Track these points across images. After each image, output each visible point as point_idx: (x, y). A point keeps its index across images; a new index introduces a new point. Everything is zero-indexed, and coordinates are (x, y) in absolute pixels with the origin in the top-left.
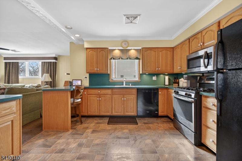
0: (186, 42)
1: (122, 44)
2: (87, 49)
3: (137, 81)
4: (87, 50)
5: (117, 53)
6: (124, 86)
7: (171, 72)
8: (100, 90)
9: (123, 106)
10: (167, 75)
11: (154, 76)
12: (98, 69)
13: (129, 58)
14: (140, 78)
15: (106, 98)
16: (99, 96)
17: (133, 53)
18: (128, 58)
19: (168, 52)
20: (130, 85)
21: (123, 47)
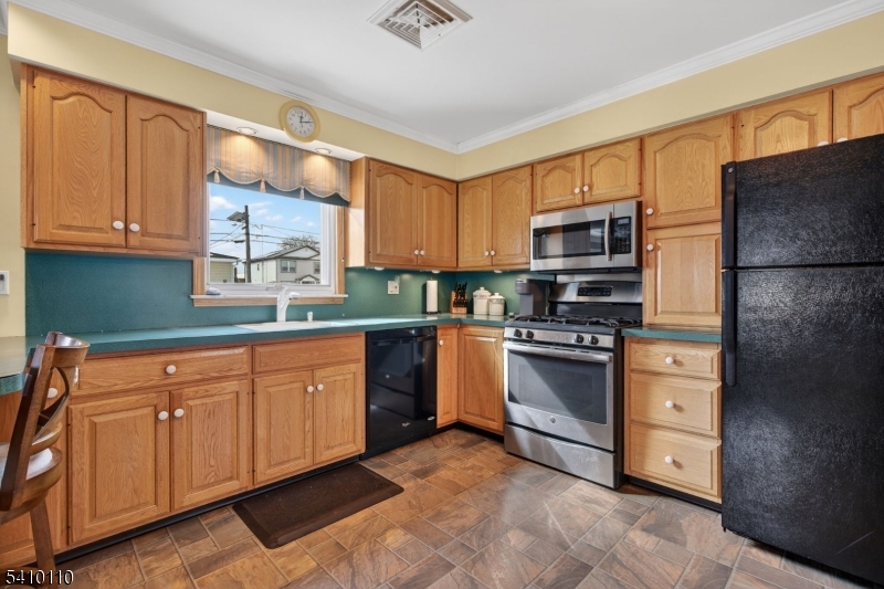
0: (522, 171)
1: (289, 116)
2: (32, 71)
3: (333, 299)
4: (31, 81)
5: (240, 153)
6: (282, 325)
7: (449, 265)
8: (175, 357)
9: (309, 424)
10: (434, 277)
11: (393, 280)
12: (135, 227)
13: (306, 191)
14: (343, 288)
15: (216, 399)
16: (166, 397)
17: (319, 170)
18: (299, 190)
19: (446, 194)
20: (305, 319)
21: (291, 133)
